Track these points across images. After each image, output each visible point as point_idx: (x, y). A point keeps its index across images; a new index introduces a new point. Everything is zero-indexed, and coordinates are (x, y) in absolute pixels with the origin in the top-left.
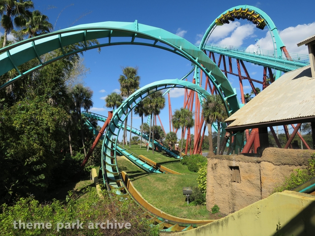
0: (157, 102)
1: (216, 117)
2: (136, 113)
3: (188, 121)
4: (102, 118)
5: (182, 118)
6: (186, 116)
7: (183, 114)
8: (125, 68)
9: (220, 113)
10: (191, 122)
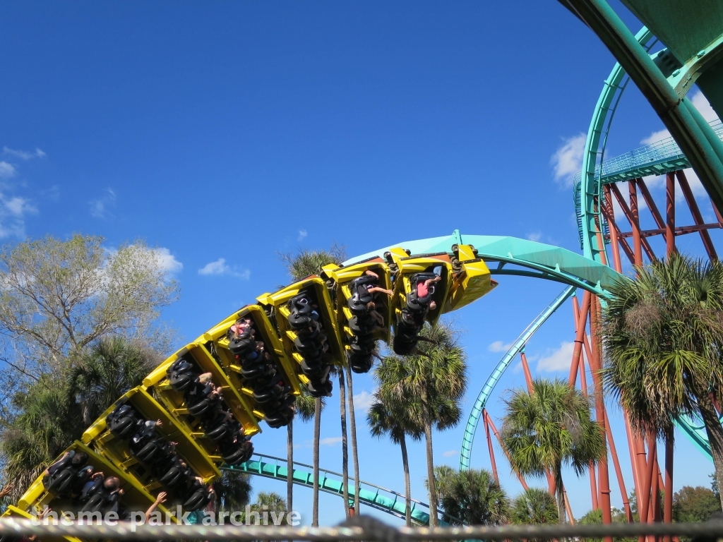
0: (427, 370)
1: (680, 374)
2: (376, 431)
3: (570, 433)
4: (263, 464)
5: (543, 423)
6: (561, 411)
7: (547, 407)
8: (293, 260)
9: (700, 351)
10: (586, 434)
